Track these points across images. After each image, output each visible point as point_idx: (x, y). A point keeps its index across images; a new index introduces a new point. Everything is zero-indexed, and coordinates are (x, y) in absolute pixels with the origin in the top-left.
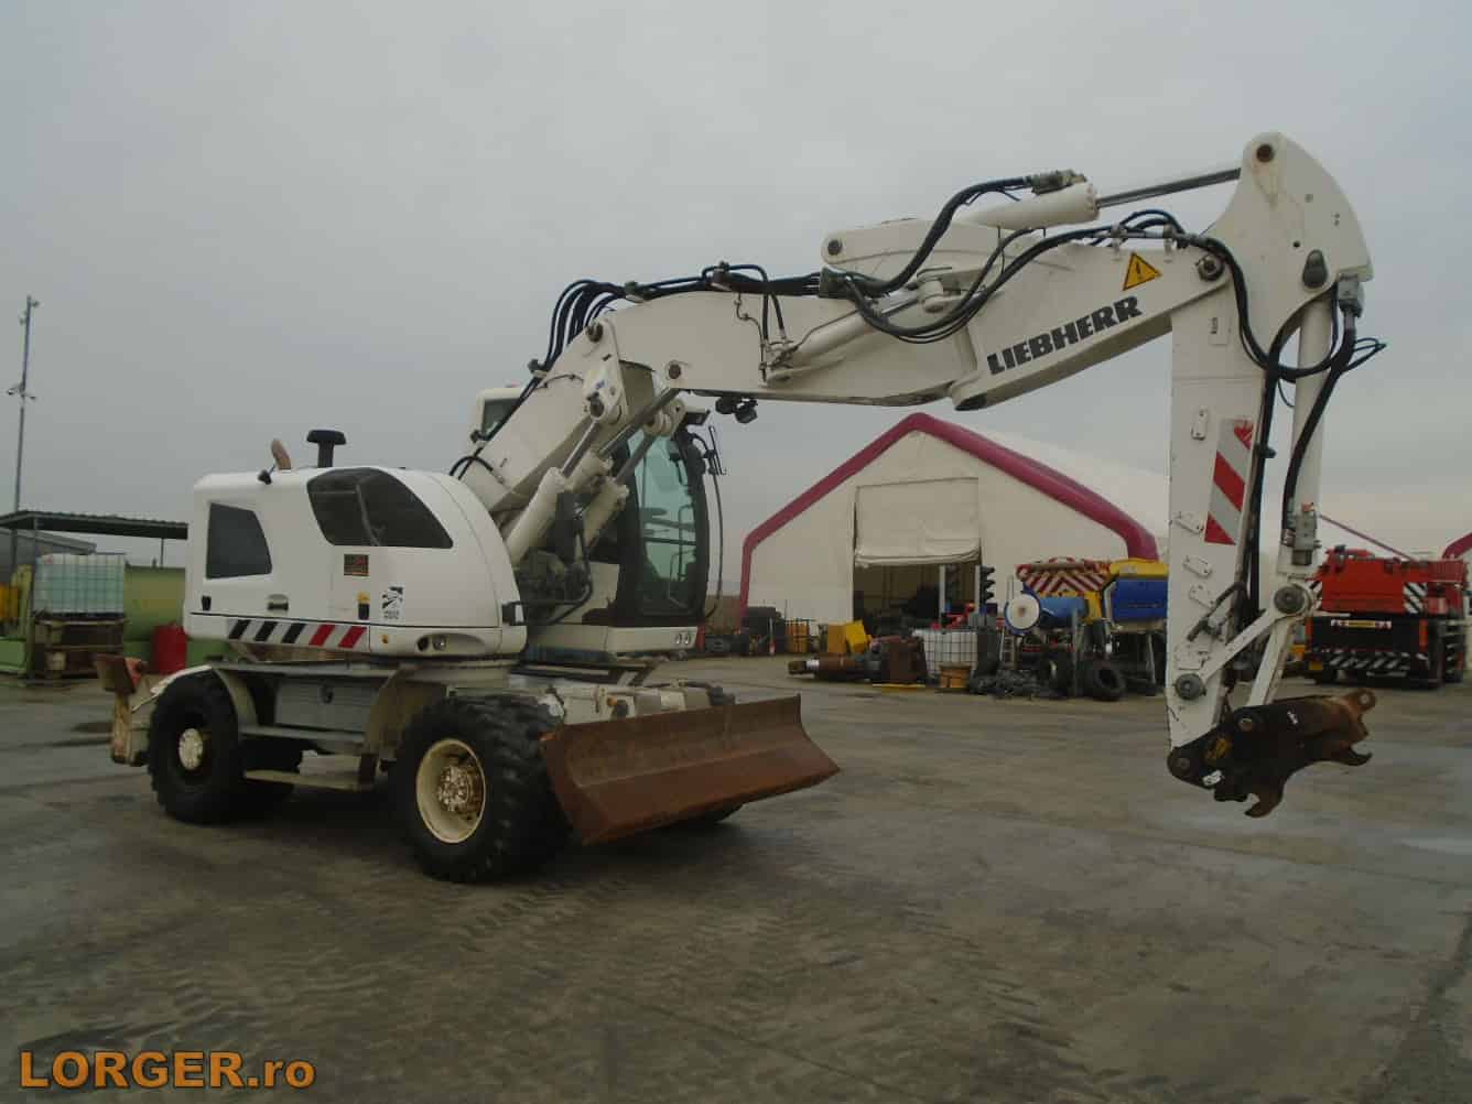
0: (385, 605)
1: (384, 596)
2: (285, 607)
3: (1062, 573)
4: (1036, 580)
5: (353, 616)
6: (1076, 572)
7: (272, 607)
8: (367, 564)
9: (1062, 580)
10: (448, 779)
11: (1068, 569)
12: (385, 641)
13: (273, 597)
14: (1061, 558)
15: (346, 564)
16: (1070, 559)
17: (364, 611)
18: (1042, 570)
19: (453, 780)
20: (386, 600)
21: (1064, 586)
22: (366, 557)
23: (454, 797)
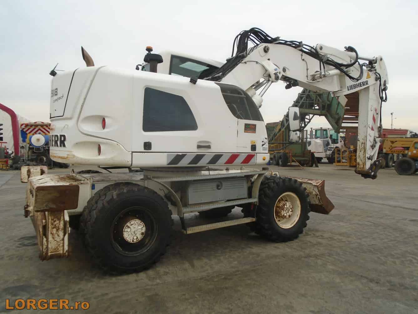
0: (263, 145)
1: (263, 142)
2: (209, 147)
3: (39, 127)
4: (29, 129)
5: (249, 150)
6: (45, 127)
7: (199, 147)
8: (255, 128)
9: (39, 129)
10: (285, 207)
11: (42, 126)
12: (264, 160)
13: (200, 142)
14: (39, 122)
15: (245, 127)
16: (43, 123)
17: (254, 148)
18: (32, 126)
19: (287, 207)
20: (263, 143)
21: (39, 131)
22: (255, 125)
23: (288, 212)
